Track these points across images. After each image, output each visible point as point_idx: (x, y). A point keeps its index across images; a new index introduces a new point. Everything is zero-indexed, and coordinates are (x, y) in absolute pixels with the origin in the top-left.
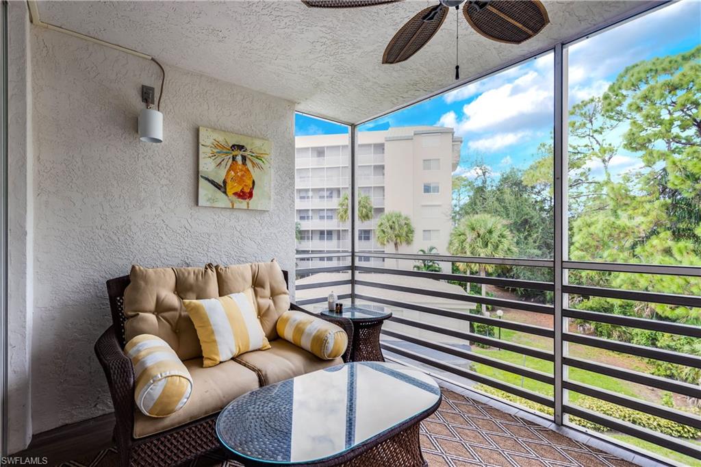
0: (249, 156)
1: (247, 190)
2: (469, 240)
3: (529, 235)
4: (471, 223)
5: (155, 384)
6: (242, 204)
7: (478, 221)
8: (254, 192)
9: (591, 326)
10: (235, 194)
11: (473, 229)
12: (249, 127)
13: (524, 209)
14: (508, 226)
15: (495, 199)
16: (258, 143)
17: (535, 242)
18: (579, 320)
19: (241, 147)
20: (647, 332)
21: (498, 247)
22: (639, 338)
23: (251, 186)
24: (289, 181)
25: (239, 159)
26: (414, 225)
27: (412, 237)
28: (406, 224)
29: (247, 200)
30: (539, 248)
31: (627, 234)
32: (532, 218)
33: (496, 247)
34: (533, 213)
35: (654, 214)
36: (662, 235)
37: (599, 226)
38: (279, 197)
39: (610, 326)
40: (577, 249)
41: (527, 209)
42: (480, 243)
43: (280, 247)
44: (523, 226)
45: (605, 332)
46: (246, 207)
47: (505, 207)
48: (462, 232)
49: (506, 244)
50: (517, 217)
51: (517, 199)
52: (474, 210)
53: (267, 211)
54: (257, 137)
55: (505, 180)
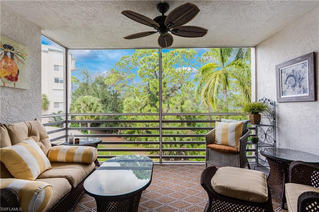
0: (16, 54)
1: (14, 76)
2: (82, 107)
3: (107, 105)
4: (83, 99)
5: (40, 193)
6: (11, 84)
7: (87, 98)
8: (19, 77)
9: (129, 138)
10: (6, 77)
11: (85, 102)
12: (14, 35)
13: (105, 94)
14: (99, 102)
15: (93, 89)
16: (21, 47)
17: (109, 108)
18: (125, 137)
19: (10, 47)
20: (145, 137)
21: (96, 110)
22: (143, 140)
23: (17, 74)
24: (38, 73)
25: (9, 54)
26: (49, 100)
27: (48, 106)
28: (44, 99)
29: (14, 82)
30: (111, 110)
31: (139, 105)
32: (108, 98)
33: (95, 111)
34: (109, 97)
35: (146, 99)
36: (148, 105)
37: (132, 102)
38: (33, 82)
39: (135, 138)
40: (125, 110)
41: (106, 95)
42: (88, 109)
43: (33, 112)
44: (105, 101)
45: (133, 140)
46: (13, 87)
47: (98, 93)
48: (79, 104)
49: (100, 109)
50: (102, 97)
51: (102, 90)
52: (83, 93)
53: (26, 90)
54: (19, 42)
55: (97, 81)
